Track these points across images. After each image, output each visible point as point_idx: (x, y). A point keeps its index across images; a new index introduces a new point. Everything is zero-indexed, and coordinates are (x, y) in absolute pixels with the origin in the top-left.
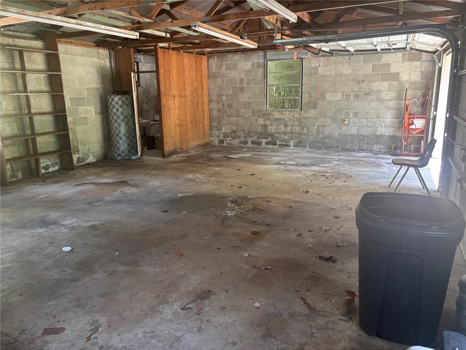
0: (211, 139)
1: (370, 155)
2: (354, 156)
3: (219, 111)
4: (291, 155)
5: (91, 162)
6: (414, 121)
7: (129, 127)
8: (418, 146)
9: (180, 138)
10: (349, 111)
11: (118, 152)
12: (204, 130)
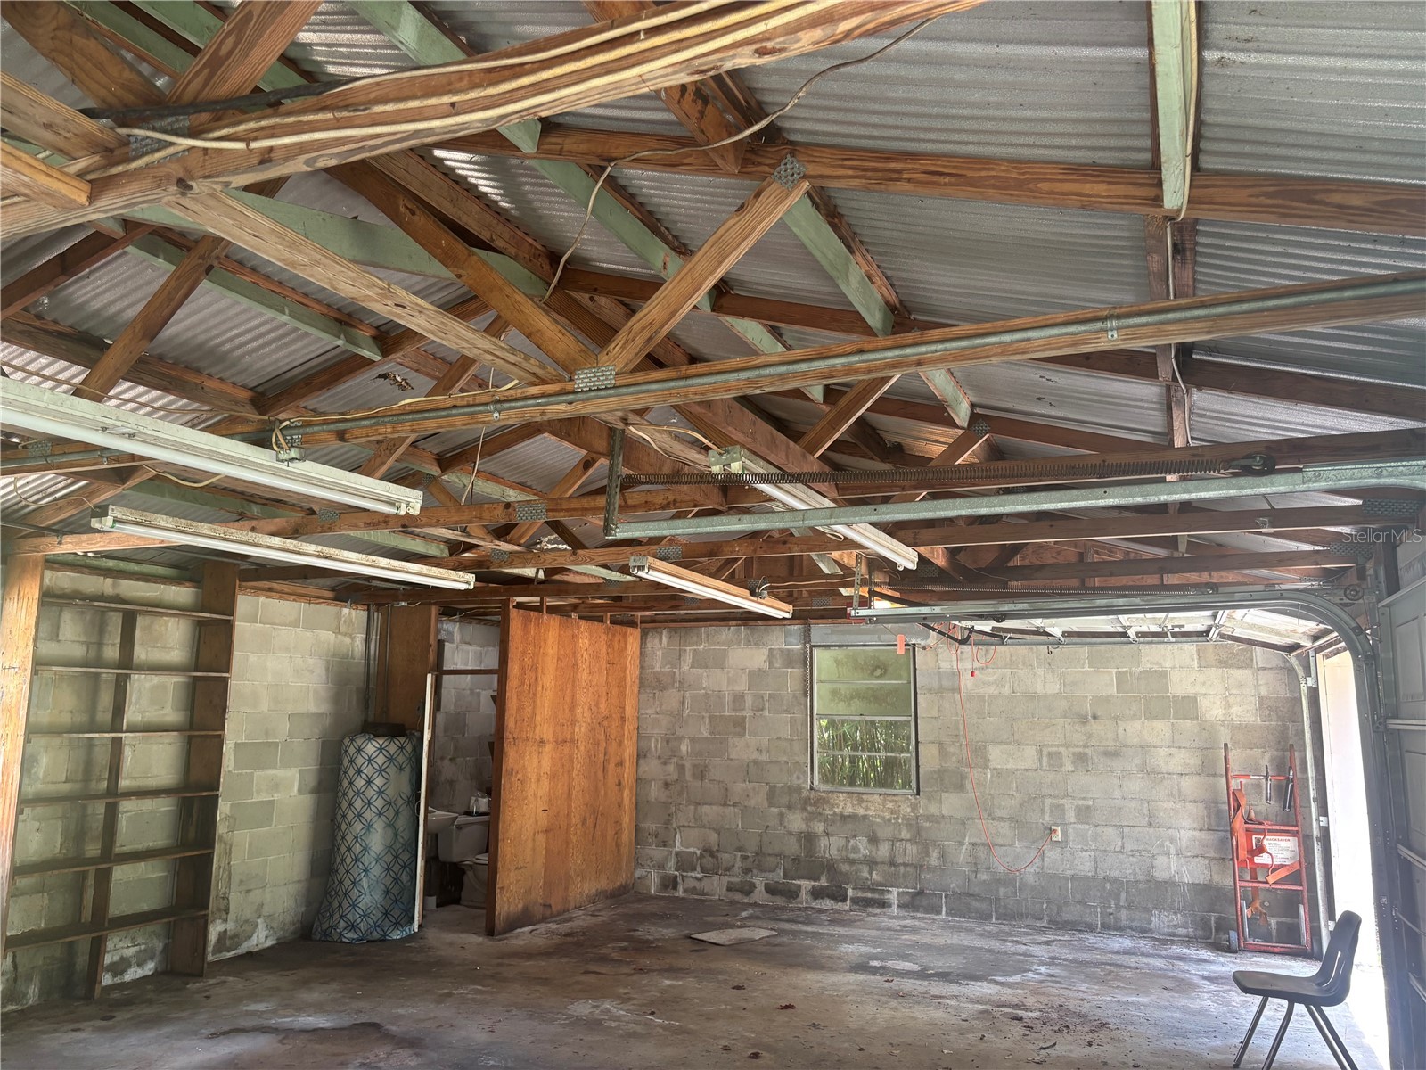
0: (638, 873)
1: (1144, 944)
2: (1097, 949)
3: (667, 785)
4: (897, 939)
5: (260, 947)
6: (1265, 842)
7: (396, 835)
8: (1288, 920)
9: (545, 871)
10: (1061, 802)
11: (348, 916)
12: (618, 846)
